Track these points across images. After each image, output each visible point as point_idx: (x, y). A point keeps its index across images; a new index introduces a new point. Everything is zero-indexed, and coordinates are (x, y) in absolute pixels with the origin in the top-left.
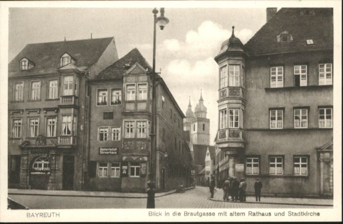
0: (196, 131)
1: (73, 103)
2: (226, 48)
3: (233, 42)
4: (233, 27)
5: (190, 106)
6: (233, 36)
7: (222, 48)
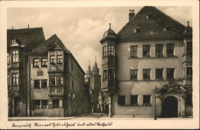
0: (93, 82)
1: (18, 66)
2: (106, 35)
3: (110, 32)
4: (110, 24)
5: (89, 67)
6: (110, 29)
7: (104, 35)
